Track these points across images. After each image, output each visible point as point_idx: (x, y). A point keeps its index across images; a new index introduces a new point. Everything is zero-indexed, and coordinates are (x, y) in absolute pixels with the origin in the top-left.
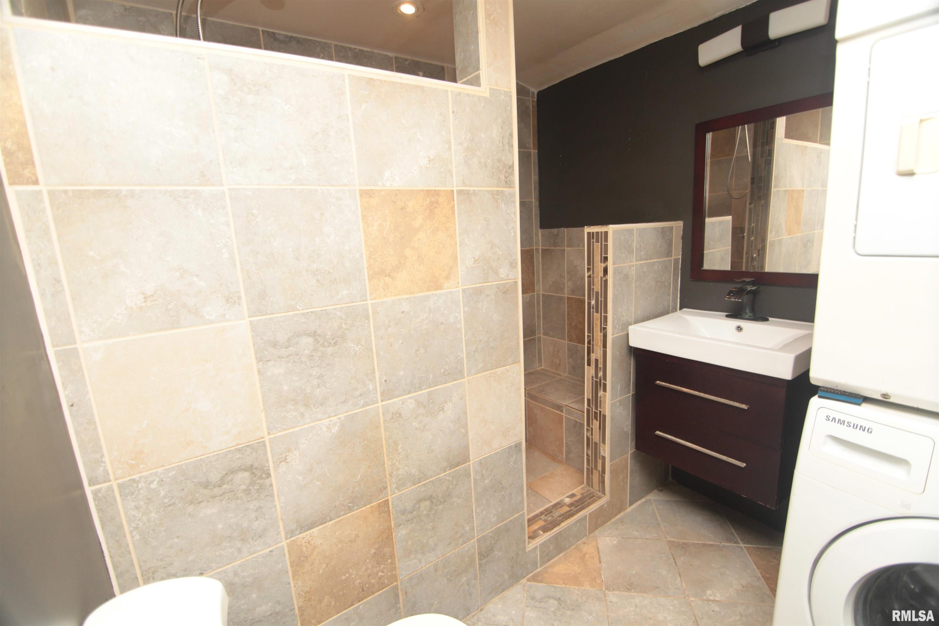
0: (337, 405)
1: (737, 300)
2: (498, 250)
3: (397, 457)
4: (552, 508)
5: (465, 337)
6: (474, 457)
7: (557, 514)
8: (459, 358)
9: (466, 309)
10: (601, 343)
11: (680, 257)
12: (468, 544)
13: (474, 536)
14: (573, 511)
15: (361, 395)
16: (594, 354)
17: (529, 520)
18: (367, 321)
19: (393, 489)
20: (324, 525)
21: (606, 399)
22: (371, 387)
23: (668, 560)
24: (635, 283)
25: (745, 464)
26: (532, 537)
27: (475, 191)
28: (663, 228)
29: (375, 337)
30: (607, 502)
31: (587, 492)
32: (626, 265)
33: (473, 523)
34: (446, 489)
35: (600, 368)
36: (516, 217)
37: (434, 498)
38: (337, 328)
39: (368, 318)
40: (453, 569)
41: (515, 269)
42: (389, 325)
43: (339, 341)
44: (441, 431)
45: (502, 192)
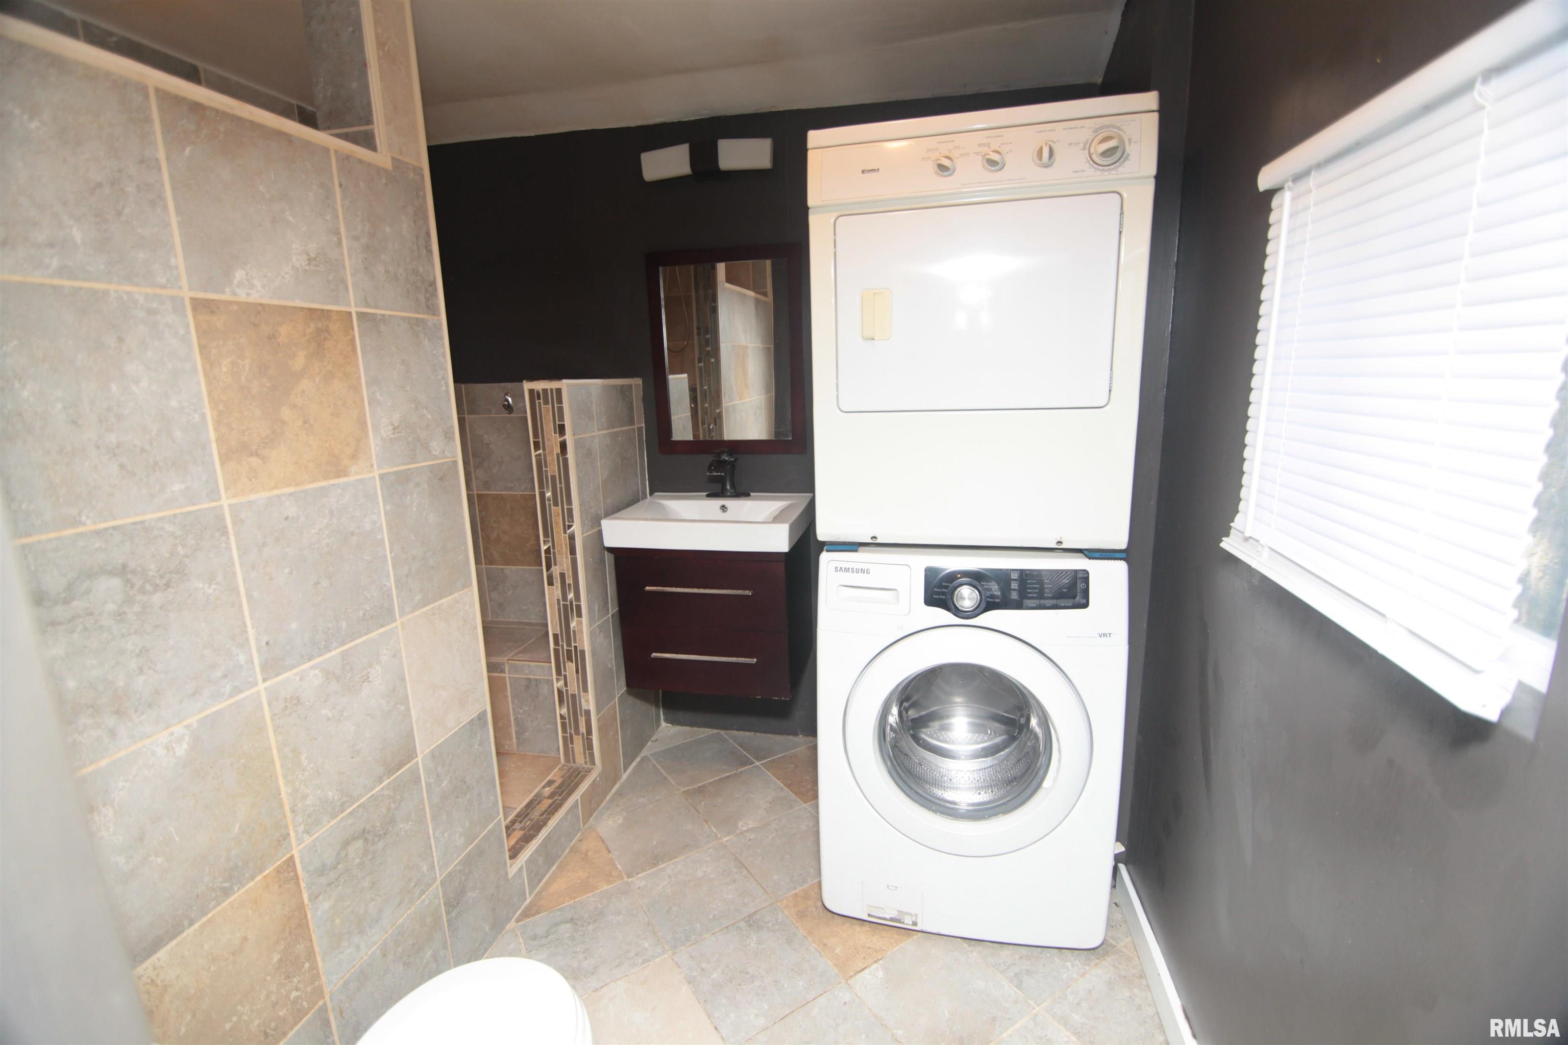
0: (181, 701)
1: (719, 474)
2: (425, 411)
3: (300, 776)
4: (527, 810)
5: (391, 553)
6: (423, 749)
7: (538, 814)
8: (385, 589)
9: (388, 508)
10: (567, 549)
11: (643, 425)
12: (428, 895)
13: (436, 877)
14: (558, 801)
15: (225, 676)
16: (557, 567)
17: (507, 828)
18: (223, 538)
19: (299, 836)
20: (179, 938)
21: (582, 627)
22: (242, 658)
23: (689, 812)
24: (600, 461)
25: (755, 660)
26: (514, 853)
27: (384, 315)
28: (622, 386)
29: (241, 566)
30: (599, 774)
31: (568, 771)
32: (586, 435)
33: (433, 857)
34: (386, 813)
35: (569, 585)
36: (446, 361)
37: (368, 832)
38: (168, 555)
39: (224, 532)
40: (411, 942)
41: (452, 441)
42: (264, 543)
43: (174, 580)
44: (368, 715)
45: (423, 321)
